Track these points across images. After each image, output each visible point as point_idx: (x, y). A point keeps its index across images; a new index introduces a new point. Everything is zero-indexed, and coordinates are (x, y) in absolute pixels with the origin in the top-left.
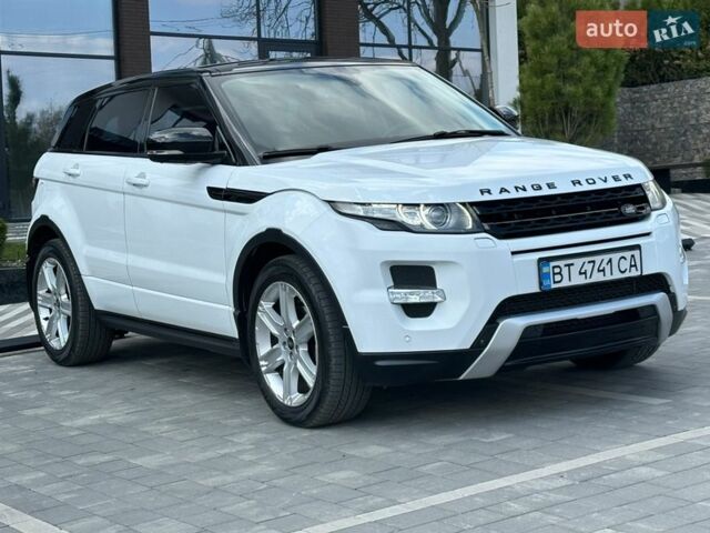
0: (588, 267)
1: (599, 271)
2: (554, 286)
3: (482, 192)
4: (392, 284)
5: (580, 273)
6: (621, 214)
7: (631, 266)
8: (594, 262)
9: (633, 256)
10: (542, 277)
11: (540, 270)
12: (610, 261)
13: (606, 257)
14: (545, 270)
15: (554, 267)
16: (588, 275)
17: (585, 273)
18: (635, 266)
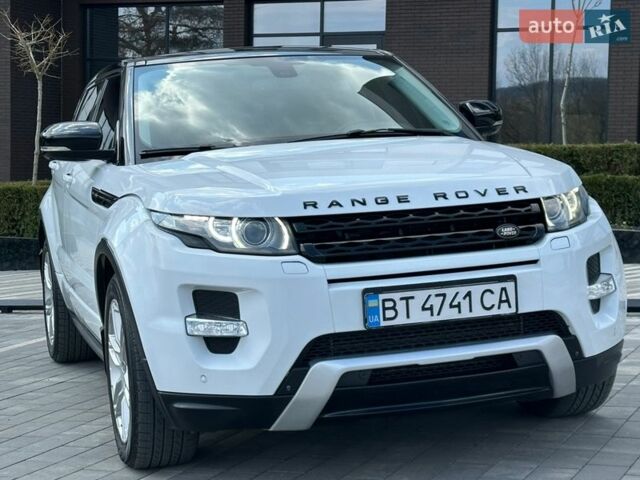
0: (436, 302)
1: (451, 306)
2: (383, 324)
3: (306, 205)
4: (194, 312)
5: (424, 309)
6: (496, 237)
7: (501, 301)
8: (444, 295)
9: (504, 289)
10: (367, 312)
11: (364, 303)
12: (469, 294)
13: (464, 290)
14: (372, 303)
15: (384, 301)
16: (436, 312)
17: (431, 308)
18: (507, 301)
